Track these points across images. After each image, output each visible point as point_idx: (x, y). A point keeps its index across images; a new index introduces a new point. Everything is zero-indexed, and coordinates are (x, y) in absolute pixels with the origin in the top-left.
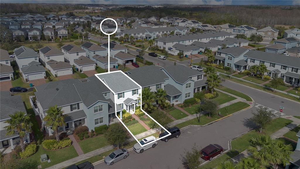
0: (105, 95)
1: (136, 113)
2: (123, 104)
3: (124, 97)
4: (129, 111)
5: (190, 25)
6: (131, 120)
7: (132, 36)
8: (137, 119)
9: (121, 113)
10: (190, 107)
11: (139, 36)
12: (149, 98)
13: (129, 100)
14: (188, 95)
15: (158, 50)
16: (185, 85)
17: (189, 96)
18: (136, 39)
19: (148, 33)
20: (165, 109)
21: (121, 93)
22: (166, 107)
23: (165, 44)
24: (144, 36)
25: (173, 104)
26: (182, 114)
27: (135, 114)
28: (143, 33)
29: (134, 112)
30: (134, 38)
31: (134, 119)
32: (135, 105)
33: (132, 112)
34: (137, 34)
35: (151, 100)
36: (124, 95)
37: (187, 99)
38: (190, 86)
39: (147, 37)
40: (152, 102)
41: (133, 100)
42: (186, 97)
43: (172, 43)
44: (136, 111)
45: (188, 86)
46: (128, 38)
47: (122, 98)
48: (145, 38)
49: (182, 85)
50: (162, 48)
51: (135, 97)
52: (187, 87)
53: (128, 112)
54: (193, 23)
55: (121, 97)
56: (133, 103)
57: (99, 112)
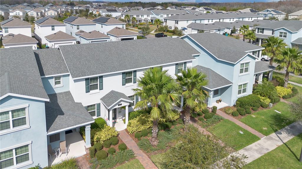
0: (56, 83)
1: (130, 129)
2: (99, 105)
3: (101, 89)
4: (114, 123)
5: (202, 12)
6: (116, 147)
7: (134, 17)
8: (131, 144)
9: (88, 130)
10: (254, 116)
11: (143, 18)
12: (164, 91)
13: (113, 96)
14: (242, 88)
15: (168, 31)
16: (238, 67)
17: (244, 91)
18: (139, 22)
19: (154, 16)
20: (196, 119)
21: (95, 79)
22: (199, 115)
23: (177, 23)
24: (149, 18)
25: (214, 109)
26: (242, 133)
27: (126, 130)
28: (148, 15)
29: (125, 126)
30: (137, 21)
31: (124, 148)
32: (127, 108)
33: (121, 126)
34: (140, 16)
35: (169, 97)
36: (101, 82)
37: (242, 98)
38: (247, 70)
39: (153, 20)
40: (170, 101)
41: (123, 95)
42: (239, 92)
43: (186, 21)
44: (130, 123)
45: (244, 69)
46: (128, 19)
47: (98, 90)
48: (150, 21)
49: (233, 65)
50: (173, 29)
51: (129, 90)
52: (241, 71)
53: (111, 126)
54: (205, 10)
55: (95, 87)
56: (124, 104)
57: (12, 129)
